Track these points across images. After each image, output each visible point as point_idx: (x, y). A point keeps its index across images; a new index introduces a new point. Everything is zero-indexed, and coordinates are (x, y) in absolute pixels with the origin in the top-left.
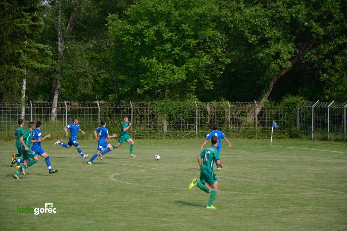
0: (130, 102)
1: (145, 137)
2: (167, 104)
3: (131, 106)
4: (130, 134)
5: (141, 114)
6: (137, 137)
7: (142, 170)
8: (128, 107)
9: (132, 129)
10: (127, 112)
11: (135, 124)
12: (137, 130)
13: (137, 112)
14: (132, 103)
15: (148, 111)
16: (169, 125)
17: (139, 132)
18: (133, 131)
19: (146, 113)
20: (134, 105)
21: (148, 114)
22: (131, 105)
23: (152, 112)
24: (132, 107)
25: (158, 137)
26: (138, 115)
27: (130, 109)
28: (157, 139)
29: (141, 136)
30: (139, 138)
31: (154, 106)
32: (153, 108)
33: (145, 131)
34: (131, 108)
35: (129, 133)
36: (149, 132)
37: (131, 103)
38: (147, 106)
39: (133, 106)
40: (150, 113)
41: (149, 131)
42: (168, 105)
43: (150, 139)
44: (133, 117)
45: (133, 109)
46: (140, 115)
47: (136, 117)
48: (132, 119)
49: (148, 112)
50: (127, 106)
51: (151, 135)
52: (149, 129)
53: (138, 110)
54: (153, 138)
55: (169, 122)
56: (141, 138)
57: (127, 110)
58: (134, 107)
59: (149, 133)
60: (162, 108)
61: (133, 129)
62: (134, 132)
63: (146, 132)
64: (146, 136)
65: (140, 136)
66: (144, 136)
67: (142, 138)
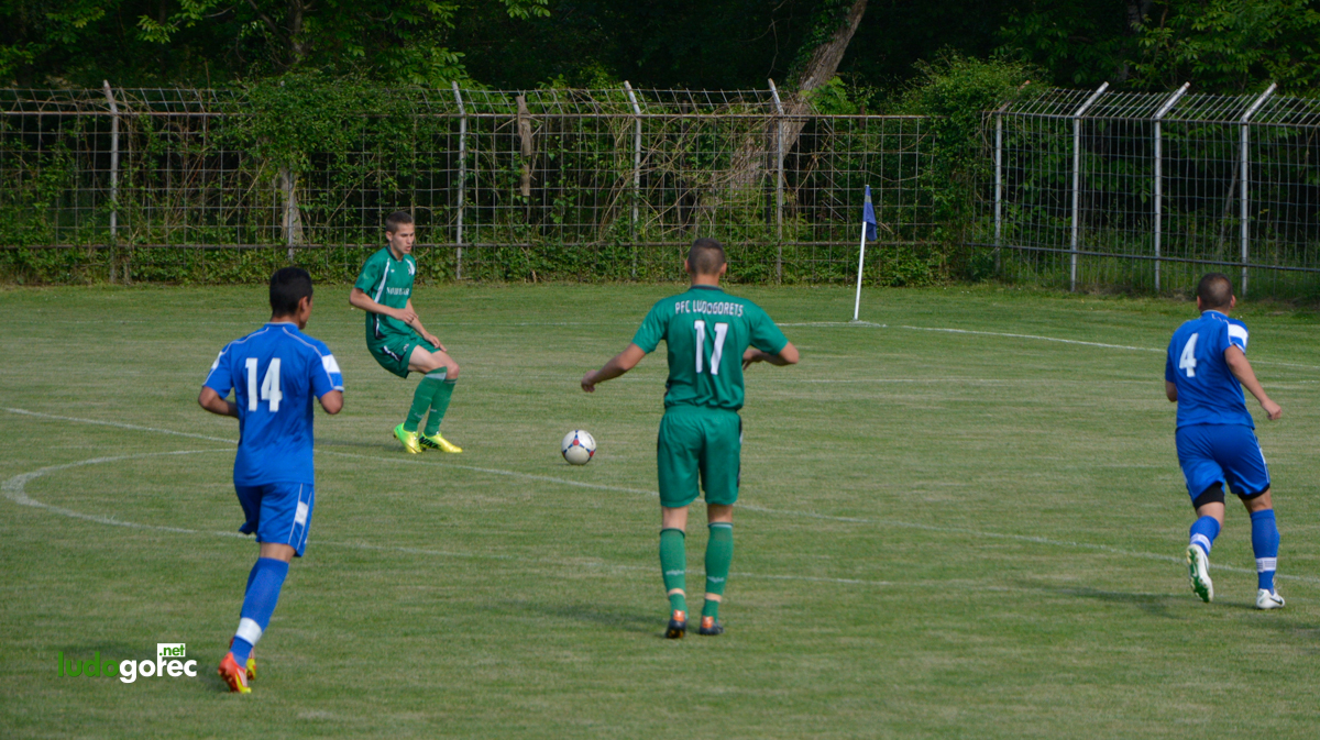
0: (106, 84)
1: (185, 273)
2: (302, 96)
3: (108, 106)
4: (103, 259)
5: (165, 150)
6: (142, 273)
7: (176, 449)
8: (96, 113)
9: (113, 231)
10: (90, 138)
11: (131, 201)
12: (141, 237)
13: (142, 140)
14: (114, 93)
15: (203, 135)
16: (311, 212)
17: (150, 244)
18: (120, 243)
19: (190, 144)
20: (125, 102)
21: (203, 151)
22: (111, 100)
23: (225, 139)
24: (114, 110)
25: (254, 272)
26: (145, 156)
27: (105, 123)
28: (248, 281)
29: (162, 265)
30: (151, 279)
31: (234, 109)
32: (226, 119)
33: (187, 244)
34: (109, 118)
35: (99, 250)
36: (208, 245)
37: (109, 93)
38: (195, 108)
39: (120, 107)
40: (214, 146)
41: (208, 239)
42: (308, 103)
43: (213, 283)
44: (119, 166)
45: (122, 125)
46: (156, 157)
47: (134, 165)
48: (114, 176)
49: (199, 140)
50: (90, 107)
51: (219, 265)
52: (204, 229)
53: (149, 128)
54: (226, 280)
55: (316, 194)
56: (160, 278)
57: (89, 126)
58: (126, 113)
59: (207, 250)
60: (278, 120)
61: (117, 230)
62: (128, 246)
63: (191, 244)
64: (189, 268)
65: (160, 270)
66: (178, 269)
67: (169, 279)
